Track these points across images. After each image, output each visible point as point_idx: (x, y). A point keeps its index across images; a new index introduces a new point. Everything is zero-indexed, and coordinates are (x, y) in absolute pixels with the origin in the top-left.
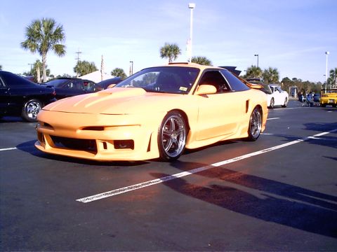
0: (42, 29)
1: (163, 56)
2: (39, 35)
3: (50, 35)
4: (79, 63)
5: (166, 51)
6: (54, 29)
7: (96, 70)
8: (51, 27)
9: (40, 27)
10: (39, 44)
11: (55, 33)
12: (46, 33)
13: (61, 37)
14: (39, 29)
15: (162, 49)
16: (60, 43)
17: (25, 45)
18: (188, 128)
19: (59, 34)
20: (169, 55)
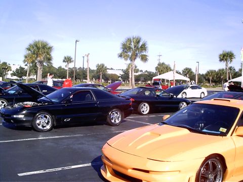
0: (132, 43)
1: (221, 60)
2: (130, 48)
3: (138, 48)
4: (159, 64)
5: (224, 57)
6: (141, 43)
7: (171, 70)
8: (138, 42)
9: (131, 42)
10: (130, 54)
11: (141, 47)
12: (135, 47)
13: (145, 50)
14: (130, 44)
15: (221, 55)
16: (144, 54)
17: (120, 56)
18: (225, 167)
19: (144, 47)
20: (226, 60)
